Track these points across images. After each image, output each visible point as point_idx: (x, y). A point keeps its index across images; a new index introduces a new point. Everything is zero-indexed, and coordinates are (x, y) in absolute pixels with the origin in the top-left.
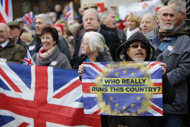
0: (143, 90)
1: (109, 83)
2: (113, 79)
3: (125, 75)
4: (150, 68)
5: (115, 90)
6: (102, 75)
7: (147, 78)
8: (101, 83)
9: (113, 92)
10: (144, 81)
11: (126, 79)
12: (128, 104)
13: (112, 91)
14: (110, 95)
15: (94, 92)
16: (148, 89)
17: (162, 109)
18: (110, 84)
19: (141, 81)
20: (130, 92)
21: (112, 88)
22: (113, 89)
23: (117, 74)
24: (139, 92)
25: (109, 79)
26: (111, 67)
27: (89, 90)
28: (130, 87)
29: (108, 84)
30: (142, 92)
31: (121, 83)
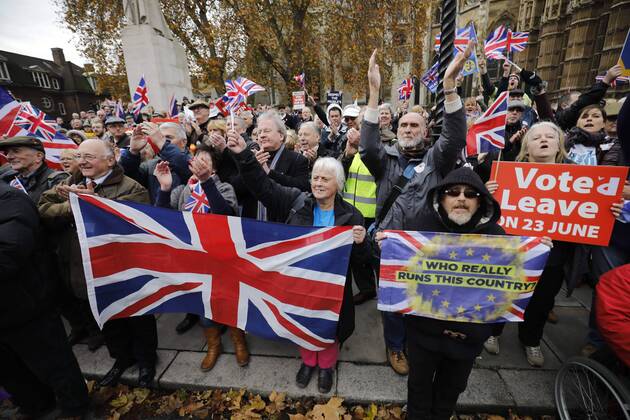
0: (502, 285)
1: (434, 267)
2: (444, 262)
3: (470, 257)
4: (525, 250)
5: (444, 279)
6: (422, 254)
7: (514, 267)
8: (420, 267)
9: (441, 283)
10: (507, 271)
11: (471, 265)
12: (469, 305)
13: (438, 281)
14: (433, 287)
15: (402, 279)
16: (513, 286)
17: (523, 311)
18: (437, 269)
19: (502, 271)
20: (475, 286)
21: (438, 277)
22: (441, 279)
23: (453, 255)
24: (493, 288)
25: (435, 261)
26: (442, 242)
27: (394, 277)
28: (477, 279)
29: (432, 269)
30: (499, 288)
31: (459, 270)
